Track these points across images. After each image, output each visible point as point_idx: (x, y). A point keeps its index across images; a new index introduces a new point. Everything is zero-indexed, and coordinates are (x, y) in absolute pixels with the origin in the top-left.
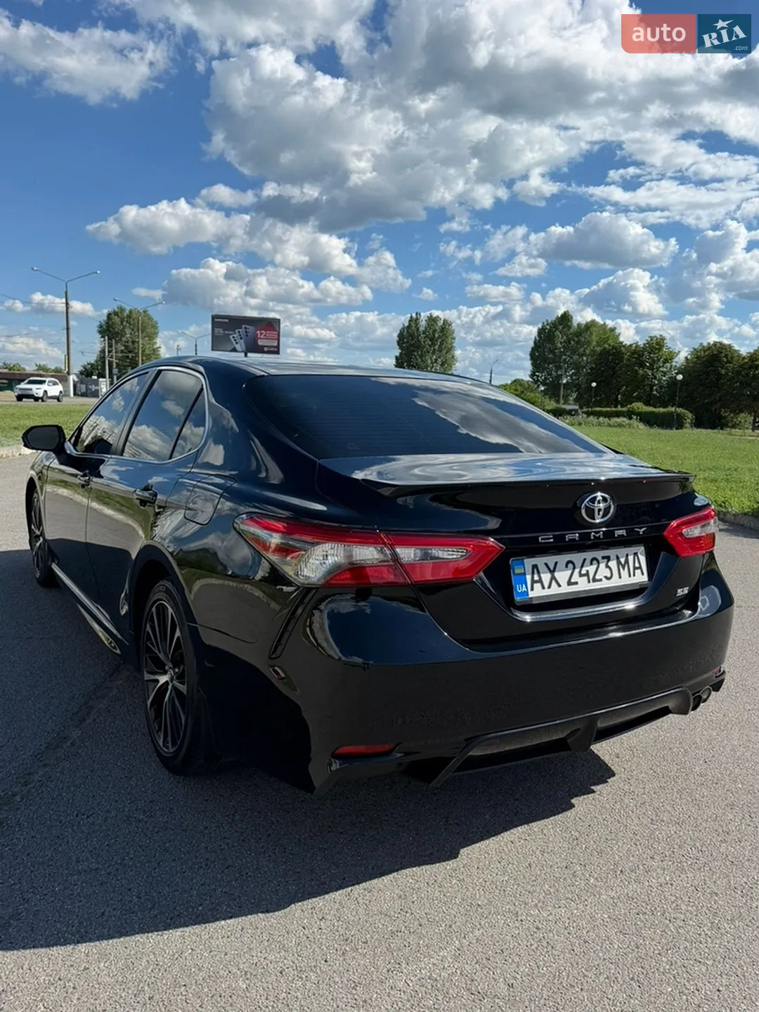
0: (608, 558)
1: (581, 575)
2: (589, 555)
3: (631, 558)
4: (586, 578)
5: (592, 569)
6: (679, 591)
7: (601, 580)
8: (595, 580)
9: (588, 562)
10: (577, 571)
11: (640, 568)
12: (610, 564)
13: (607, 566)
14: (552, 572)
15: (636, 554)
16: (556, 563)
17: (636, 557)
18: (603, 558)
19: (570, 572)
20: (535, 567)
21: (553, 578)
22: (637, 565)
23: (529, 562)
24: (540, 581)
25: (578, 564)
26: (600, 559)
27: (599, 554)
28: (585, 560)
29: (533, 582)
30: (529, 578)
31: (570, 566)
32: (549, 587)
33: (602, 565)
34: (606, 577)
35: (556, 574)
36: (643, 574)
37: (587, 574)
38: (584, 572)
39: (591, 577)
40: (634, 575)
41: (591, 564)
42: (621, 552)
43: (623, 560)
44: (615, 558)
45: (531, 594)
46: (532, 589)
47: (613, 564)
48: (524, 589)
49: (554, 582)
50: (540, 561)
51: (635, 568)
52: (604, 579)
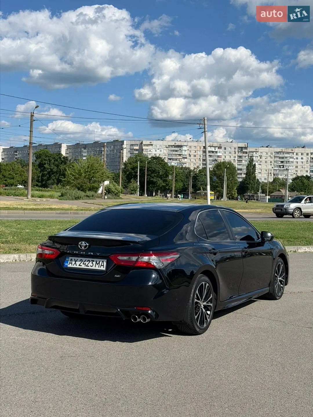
0: (93, 261)
1: (83, 264)
2: (87, 259)
3: (101, 262)
4: (84, 265)
5: (87, 263)
6: (115, 275)
7: (89, 266)
8: (87, 266)
9: (86, 261)
10: (83, 263)
11: (103, 266)
12: (93, 263)
13: (92, 263)
14: (75, 262)
15: (103, 262)
16: (77, 260)
17: (103, 263)
18: (92, 261)
19: (80, 262)
20: (71, 259)
21: (75, 263)
22: (102, 265)
23: (70, 258)
24: (72, 263)
25: (84, 261)
26: (91, 261)
27: (90, 259)
28: (86, 260)
29: (70, 263)
30: (69, 262)
31: (81, 261)
32: (73, 265)
33: (91, 263)
34: (91, 266)
35: (76, 262)
36: (104, 267)
37: (85, 264)
38: (84, 263)
39: (86, 265)
40: (100, 267)
41: (87, 261)
42: (98, 260)
43: (98, 262)
44: (96, 261)
45: (68, 266)
46: (69, 265)
47: (94, 263)
48: (67, 264)
49: (75, 264)
50: (73, 258)
51: (101, 265)
52: (90, 266)
